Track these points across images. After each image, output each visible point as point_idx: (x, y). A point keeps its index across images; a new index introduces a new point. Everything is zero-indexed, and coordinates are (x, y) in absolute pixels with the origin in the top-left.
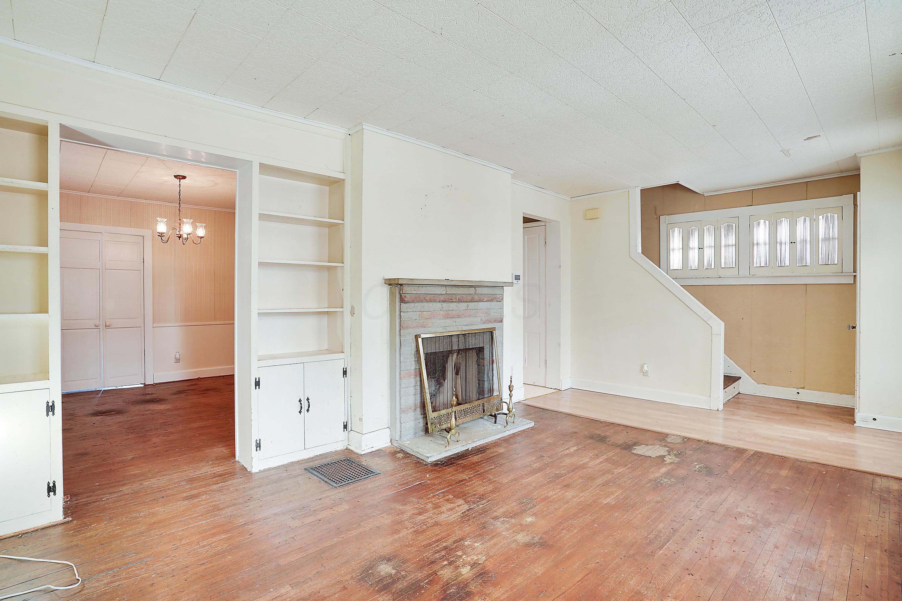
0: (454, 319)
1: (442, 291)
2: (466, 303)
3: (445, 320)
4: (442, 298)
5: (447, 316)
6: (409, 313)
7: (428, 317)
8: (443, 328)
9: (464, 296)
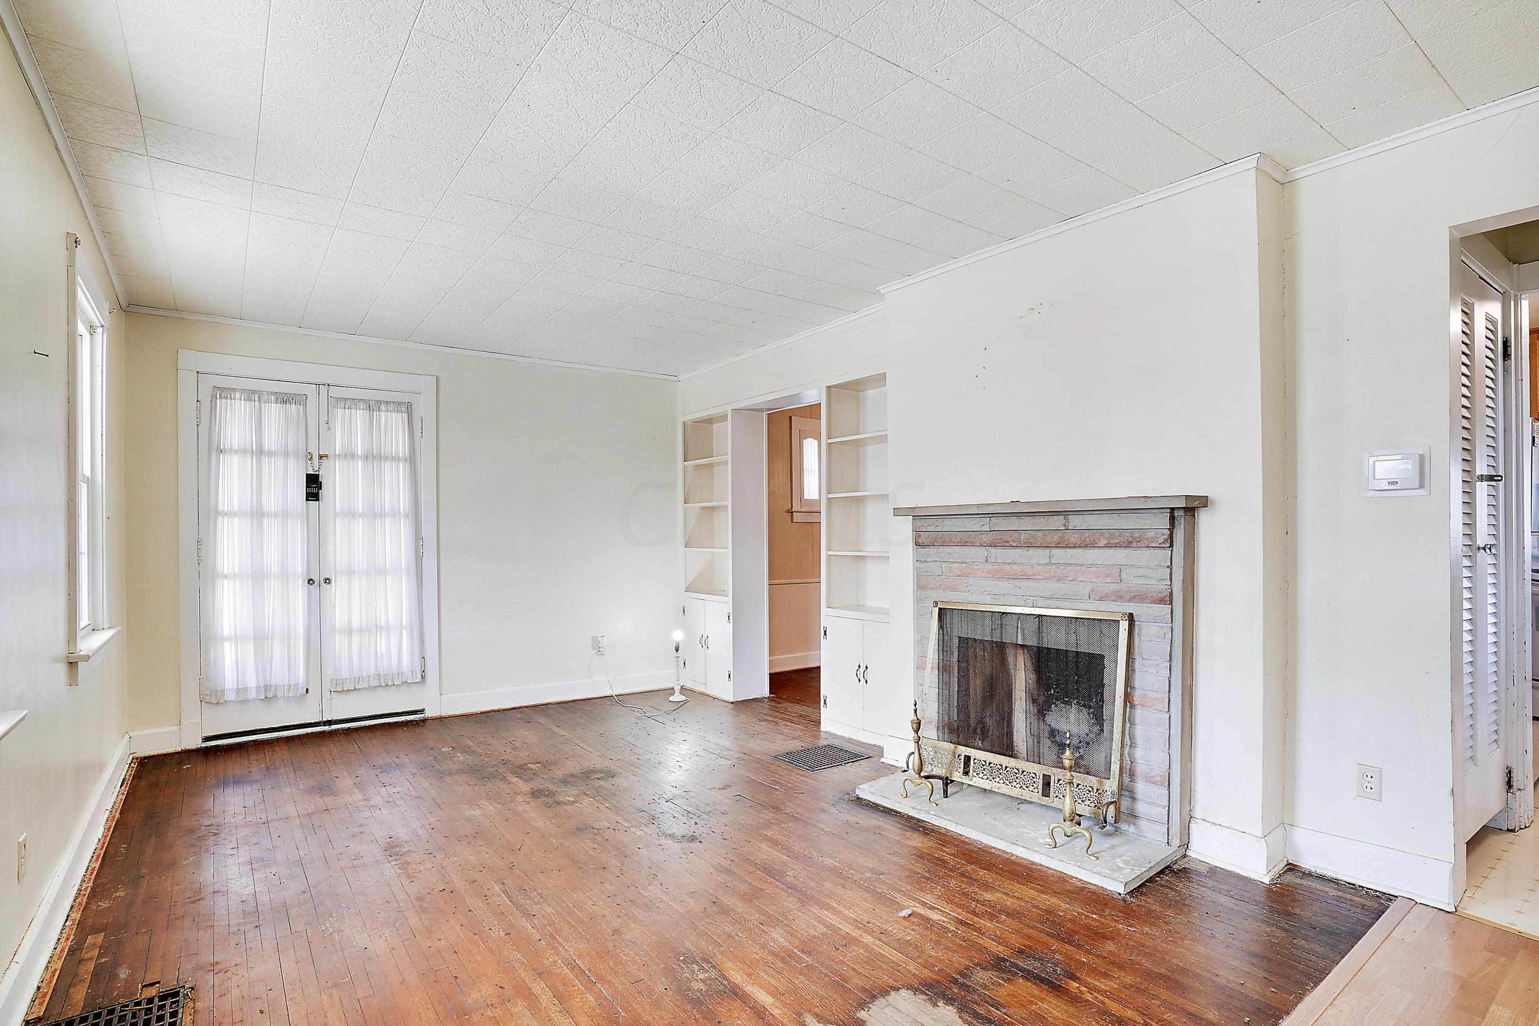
0: (1018, 583)
1: (984, 525)
2: (1047, 551)
3: (997, 582)
4: (986, 538)
5: (999, 575)
6: (929, 563)
7: (959, 573)
8: (992, 596)
9: (1040, 534)
